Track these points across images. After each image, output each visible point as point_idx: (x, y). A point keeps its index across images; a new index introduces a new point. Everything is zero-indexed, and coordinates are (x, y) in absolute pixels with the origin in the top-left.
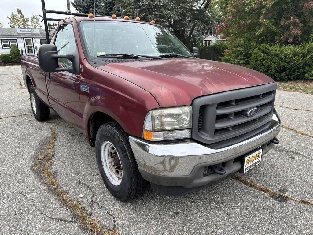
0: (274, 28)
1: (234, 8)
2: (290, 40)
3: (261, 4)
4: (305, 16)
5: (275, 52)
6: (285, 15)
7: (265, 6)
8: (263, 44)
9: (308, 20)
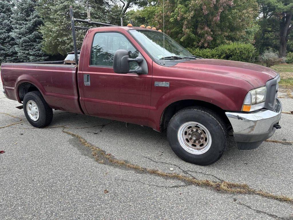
0: (193, 36)
1: (160, 19)
2: (206, 45)
3: (182, 16)
4: (212, 27)
5: (199, 54)
6: (199, 26)
7: (187, 18)
8: (187, 48)
9: (215, 29)
